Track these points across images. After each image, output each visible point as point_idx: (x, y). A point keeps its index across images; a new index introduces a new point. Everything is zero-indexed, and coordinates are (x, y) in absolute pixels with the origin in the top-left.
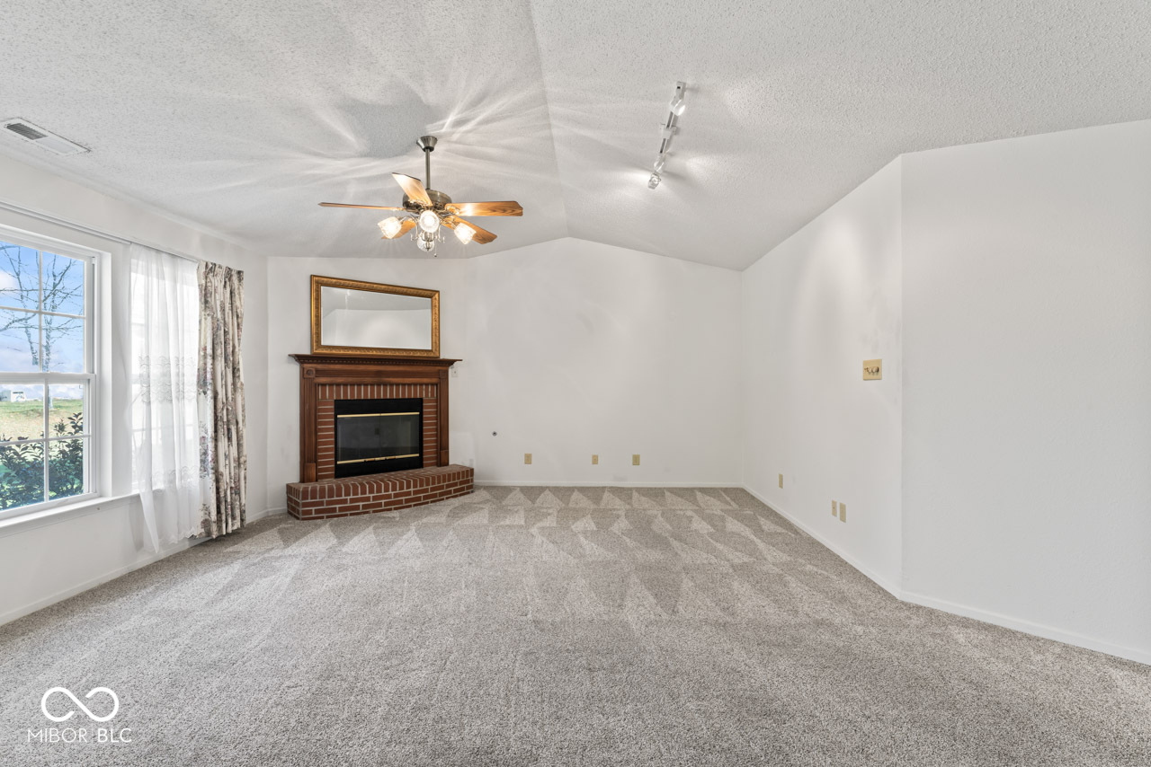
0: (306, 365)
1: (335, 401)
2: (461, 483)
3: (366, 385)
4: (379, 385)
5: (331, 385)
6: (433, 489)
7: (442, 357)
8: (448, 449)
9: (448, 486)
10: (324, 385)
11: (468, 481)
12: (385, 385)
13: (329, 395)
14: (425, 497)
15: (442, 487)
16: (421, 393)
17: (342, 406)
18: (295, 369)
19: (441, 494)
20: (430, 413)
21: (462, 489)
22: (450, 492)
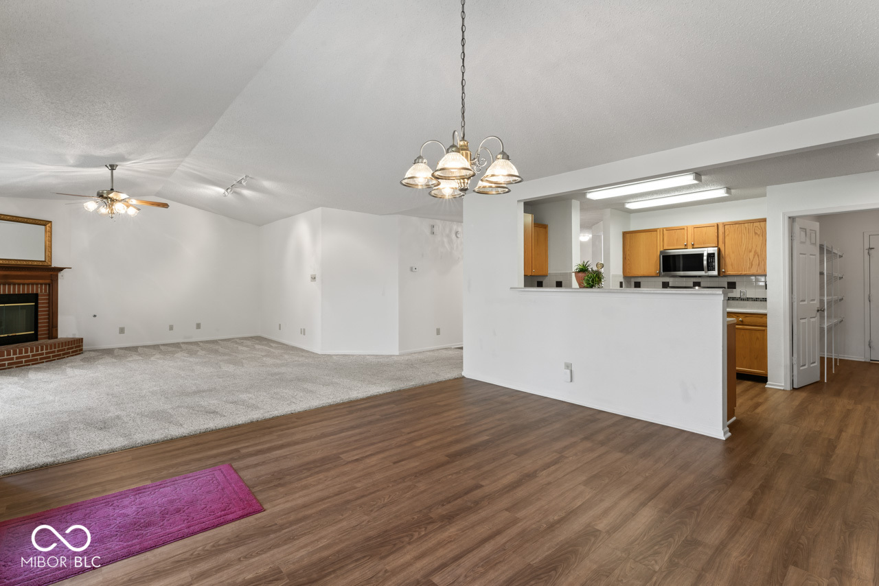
2: (76, 347)
6: (58, 351)
7: (53, 266)
8: (57, 327)
9: (68, 349)
11: (79, 346)
12: (9, 284)
14: (53, 356)
15: (64, 350)
16: (37, 290)
19: (64, 354)
20: (43, 303)
21: (76, 351)
22: (69, 353)
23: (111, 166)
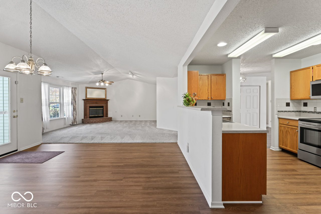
0: (85, 101)
3: (94, 104)
8: (108, 114)
11: (111, 119)
12: (97, 104)
13: (88, 105)
16: (103, 105)
17: (90, 107)
18: (83, 101)
20: (105, 108)
22: (108, 121)
23: (102, 73)
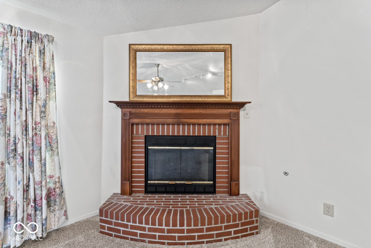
0: (124, 110)
1: (146, 136)
2: (243, 224)
3: (168, 124)
4: (178, 124)
5: (142, 124)
7: (234, 100)
8: (238, 180)
10: (137, 124)
12: (184, 124)
13: (141, 132)
16: (214, 131)
20: (222, 148)
